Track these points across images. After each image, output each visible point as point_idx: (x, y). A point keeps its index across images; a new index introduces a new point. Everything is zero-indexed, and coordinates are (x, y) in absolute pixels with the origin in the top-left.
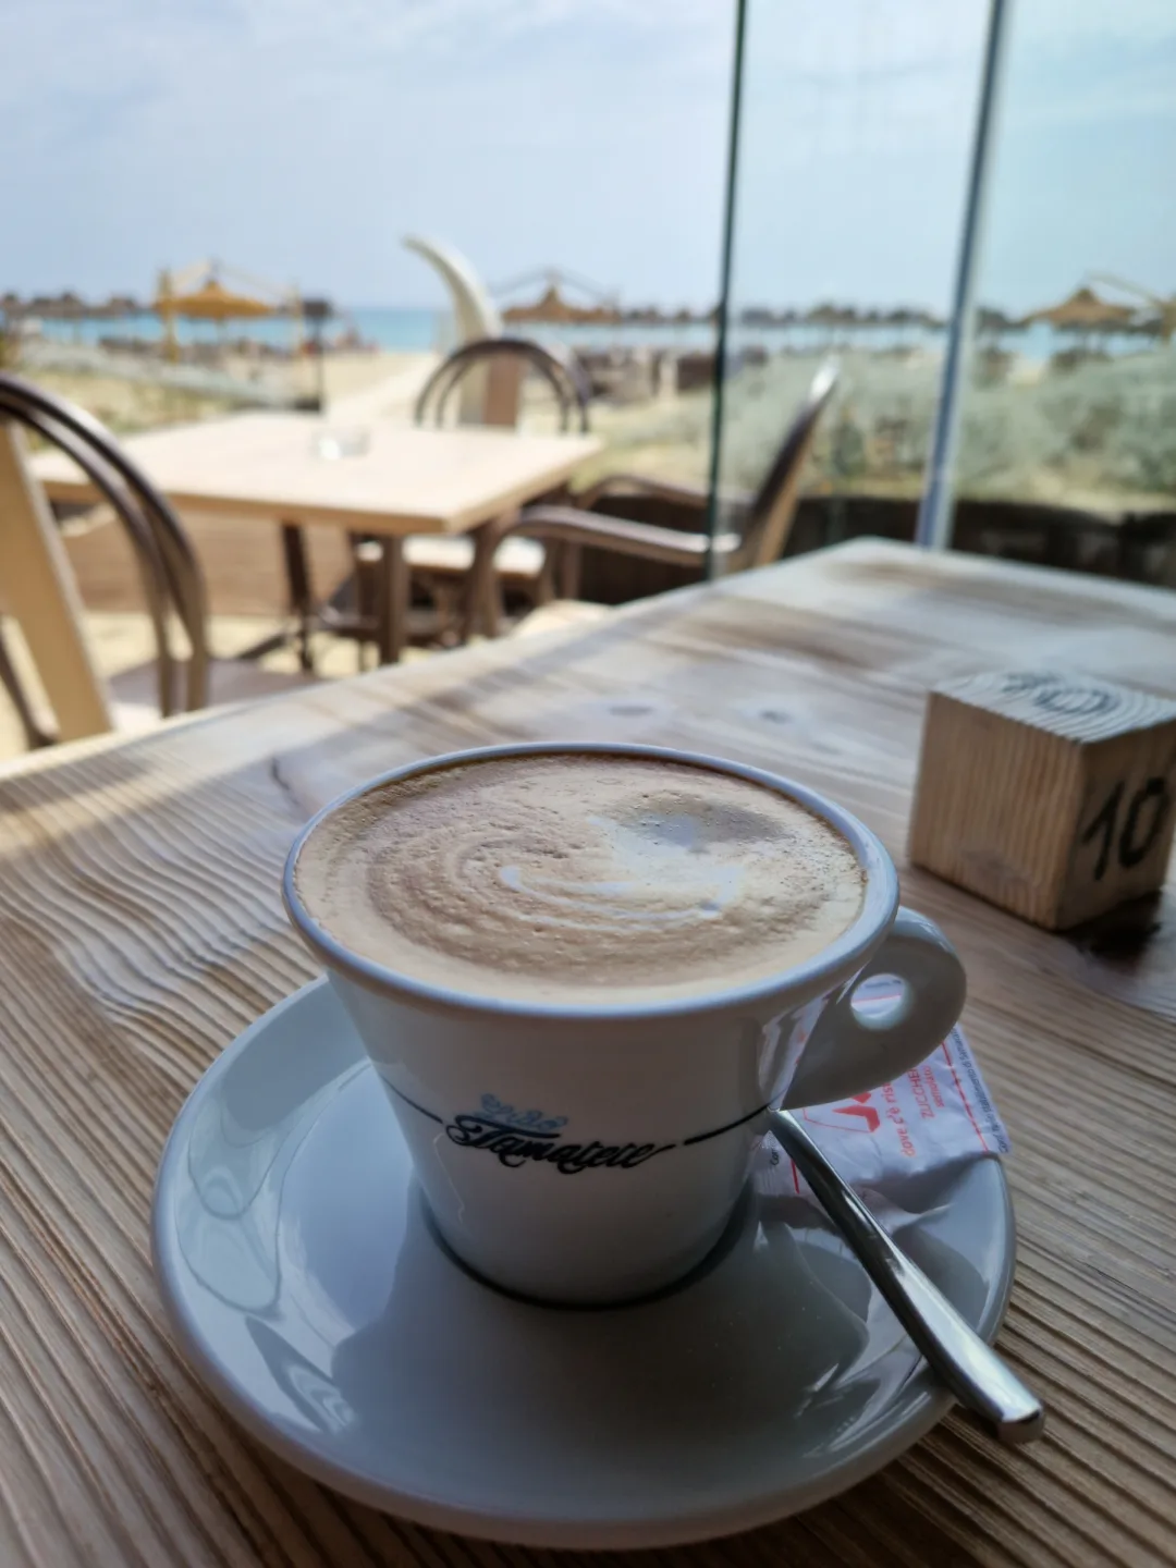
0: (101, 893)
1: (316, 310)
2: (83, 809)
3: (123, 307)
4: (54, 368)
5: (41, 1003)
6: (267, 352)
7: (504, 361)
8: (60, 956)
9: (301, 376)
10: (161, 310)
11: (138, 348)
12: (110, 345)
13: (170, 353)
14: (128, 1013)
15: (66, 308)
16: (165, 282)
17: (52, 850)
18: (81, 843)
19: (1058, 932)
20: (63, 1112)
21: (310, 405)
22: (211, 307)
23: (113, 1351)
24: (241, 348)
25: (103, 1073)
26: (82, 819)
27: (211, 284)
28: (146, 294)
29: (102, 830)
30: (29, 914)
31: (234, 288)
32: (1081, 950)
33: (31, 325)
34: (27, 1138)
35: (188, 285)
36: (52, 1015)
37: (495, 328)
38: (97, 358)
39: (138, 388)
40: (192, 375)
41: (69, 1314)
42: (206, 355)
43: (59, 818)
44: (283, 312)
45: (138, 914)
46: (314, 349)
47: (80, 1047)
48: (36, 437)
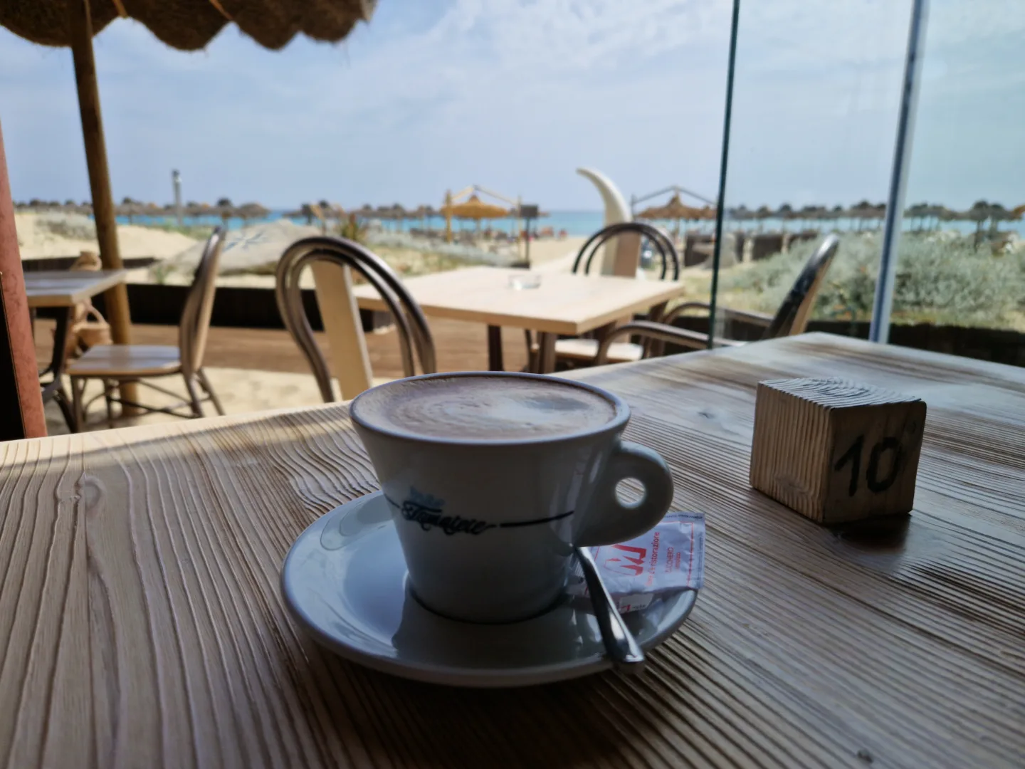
0: (319, 460)
1: (530, 212)
2: (322, 428)
3: (427, 212)
4: (383, 245)
5: (278, 499)
6: (502, 236)
7: (629, 237)
8: (292, 482)
9: (518, 250)
10: (443, 214)
11: (431, 235)
12: (416, 233)
13: (447, 238)
14: (315, 505)
15: (394, 213)
16: (448, 199)
17: (303, 441)
18: (317, 441)
19: (824, 525)
20: (272, 536)
21: (525, 265)
22: (473, 212)
23: (262, 616)
24: (487, 235)
25: (294, 525)
26: (320, 431)
27: (474, 198)
28: (437, 205)
29: (328, 436)
30: (284, 465)
31: (486, 201)
32: (835, 535)
33: (376, 222)
34: (254, 543)
35: (460, 199)
36: (281, 503)
37: (627, 218)
38: (406, 239)
39: (425, 255)
40: (457, 249)
41: (249, 601)
42: (468, 238)
43: (309, 430)
44: (512, 214)
45: (331, 469)
46: (527, 236)
47: (288, 515)
48: (357, 274)
